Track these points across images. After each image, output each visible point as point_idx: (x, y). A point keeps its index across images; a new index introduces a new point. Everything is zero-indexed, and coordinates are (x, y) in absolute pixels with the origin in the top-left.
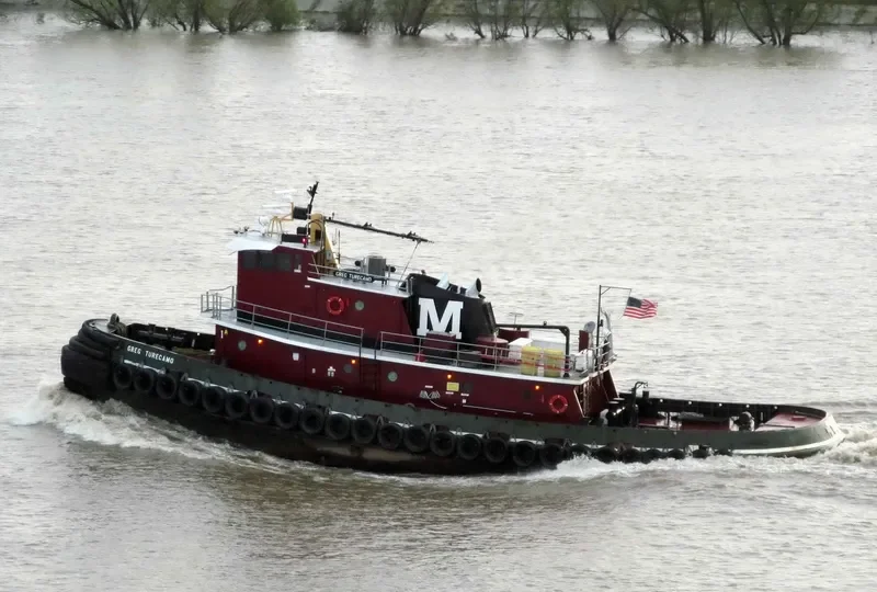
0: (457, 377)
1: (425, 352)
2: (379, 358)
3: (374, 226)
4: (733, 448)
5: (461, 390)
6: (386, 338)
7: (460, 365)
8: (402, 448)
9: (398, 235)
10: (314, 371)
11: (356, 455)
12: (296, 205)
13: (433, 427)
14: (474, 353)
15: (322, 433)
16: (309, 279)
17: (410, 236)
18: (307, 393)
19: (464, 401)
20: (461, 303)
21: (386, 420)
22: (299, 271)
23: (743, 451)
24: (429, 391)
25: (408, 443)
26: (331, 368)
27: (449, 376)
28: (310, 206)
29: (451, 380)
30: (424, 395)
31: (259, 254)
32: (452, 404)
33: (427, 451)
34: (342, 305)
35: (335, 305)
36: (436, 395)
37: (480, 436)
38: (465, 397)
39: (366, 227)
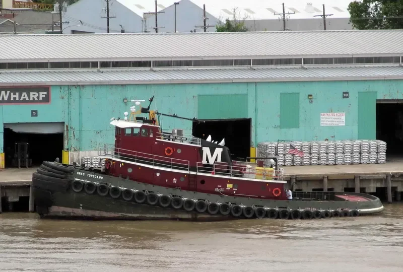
0: (232, 181)
2: (198, 174)
3: (178, 116)
5: (234, 187)
7: (233, 176)
9: (189, 119)
10: (167, 181)
12: (143, 107)
16: (157, 139)
17: (194, 119)
19: (235, 192)
20: (222, 149)
22: (152, 136)
24: (219, 188)
26: (174, 179)
27: (228, 181)
28: (149, 107)
29: (229, 183)
30: (217, 190)
32: (230, 193)
34: (172, 151)
35: (169, 151)
36: (222, 190)
38: (235, 190)
39: (175, 116)
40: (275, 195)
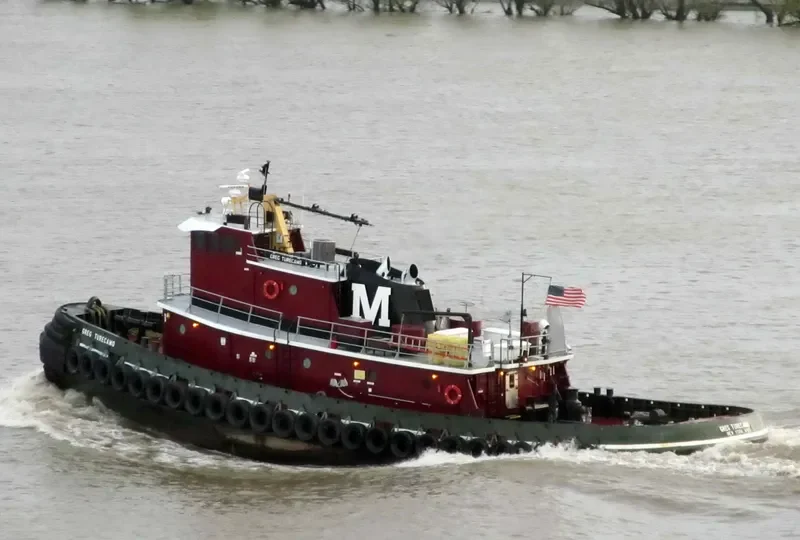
0: (364, 364)
1: (338, 338)
2: (293, 343)
3: (322, 209)
4: (600, 443)
5: (367, 378)
6: (303, 323)
7: (367, 352)
8: (293, 437)
9: (342, 218)
10: (238, 356)
11: (259, 443)
12: (252, 186)
13: (325, 415)
14: (384, 340)
15: (224, 420)
16: (248, 262)
17: (353, 219)
18: (218, 378)
19: (370, 390)
20: (389, 289)
21: (284, 407)
22: (239, 253)
23: (609, 447)
24: (338, 378)
25: (299, 432)
26: (253, 354)
27: (356, 364)
28: (264, 188)
29: (359, 368)
30: (334, 383)
31: (207, 234)
32: (358, 393)
33: (315, 440)
34: (277, 291)
35: (270, 289)
36: (344, 383)
37: (367, 425)
38: (371, 386)
39: (314, 209)
40: (449, 400)
